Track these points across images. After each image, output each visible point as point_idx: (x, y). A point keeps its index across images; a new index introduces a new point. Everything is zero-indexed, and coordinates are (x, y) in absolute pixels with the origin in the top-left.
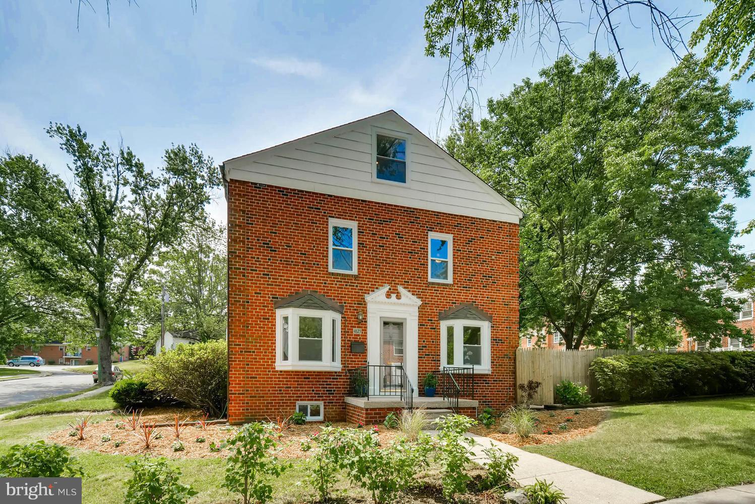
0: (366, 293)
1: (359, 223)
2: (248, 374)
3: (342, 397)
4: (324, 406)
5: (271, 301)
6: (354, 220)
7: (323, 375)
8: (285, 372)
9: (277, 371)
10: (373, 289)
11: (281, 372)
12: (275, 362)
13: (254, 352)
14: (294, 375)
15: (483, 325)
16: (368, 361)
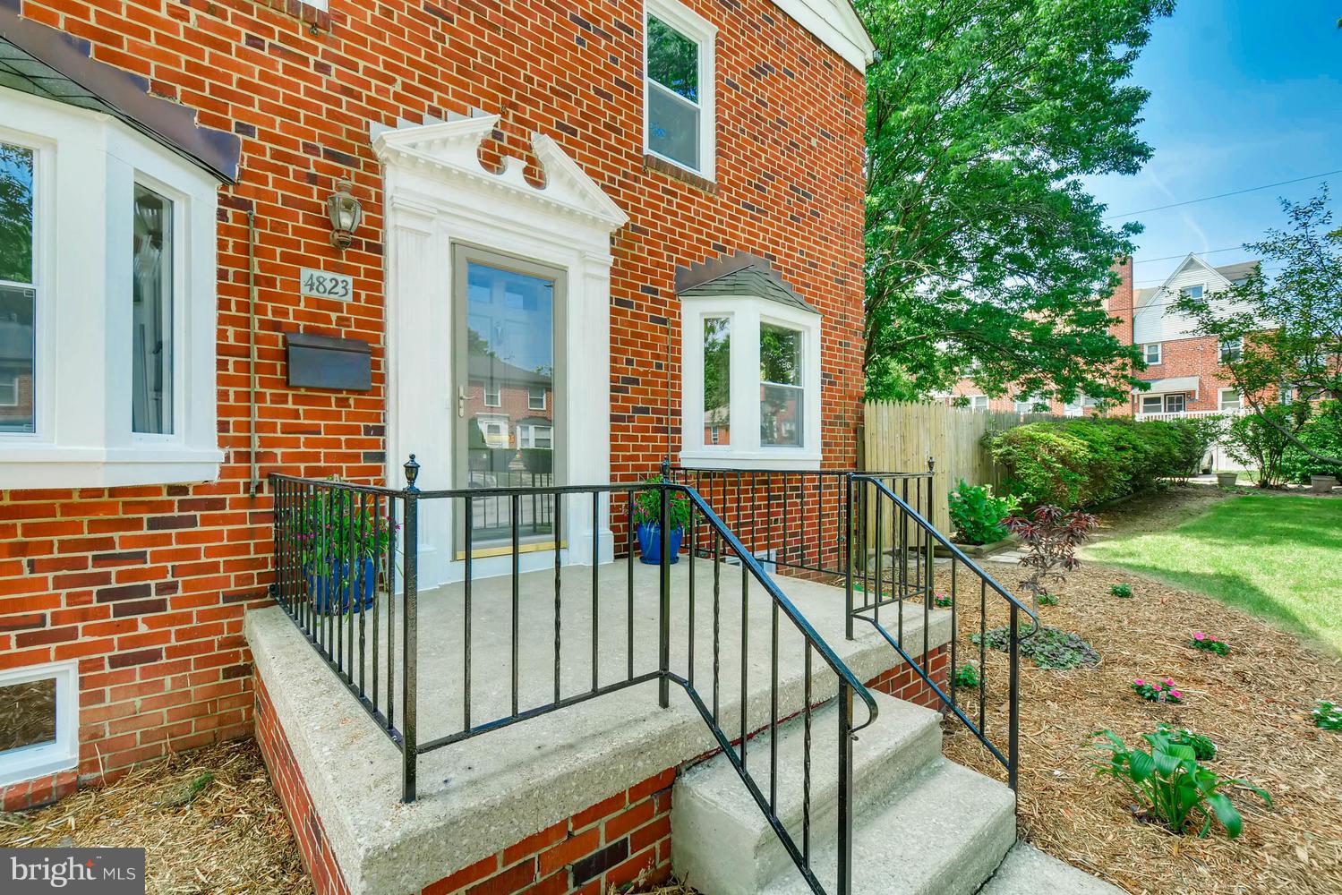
4: (82, 683)
10: (415, 108)
15: (809, 327)
16: (390, 431)
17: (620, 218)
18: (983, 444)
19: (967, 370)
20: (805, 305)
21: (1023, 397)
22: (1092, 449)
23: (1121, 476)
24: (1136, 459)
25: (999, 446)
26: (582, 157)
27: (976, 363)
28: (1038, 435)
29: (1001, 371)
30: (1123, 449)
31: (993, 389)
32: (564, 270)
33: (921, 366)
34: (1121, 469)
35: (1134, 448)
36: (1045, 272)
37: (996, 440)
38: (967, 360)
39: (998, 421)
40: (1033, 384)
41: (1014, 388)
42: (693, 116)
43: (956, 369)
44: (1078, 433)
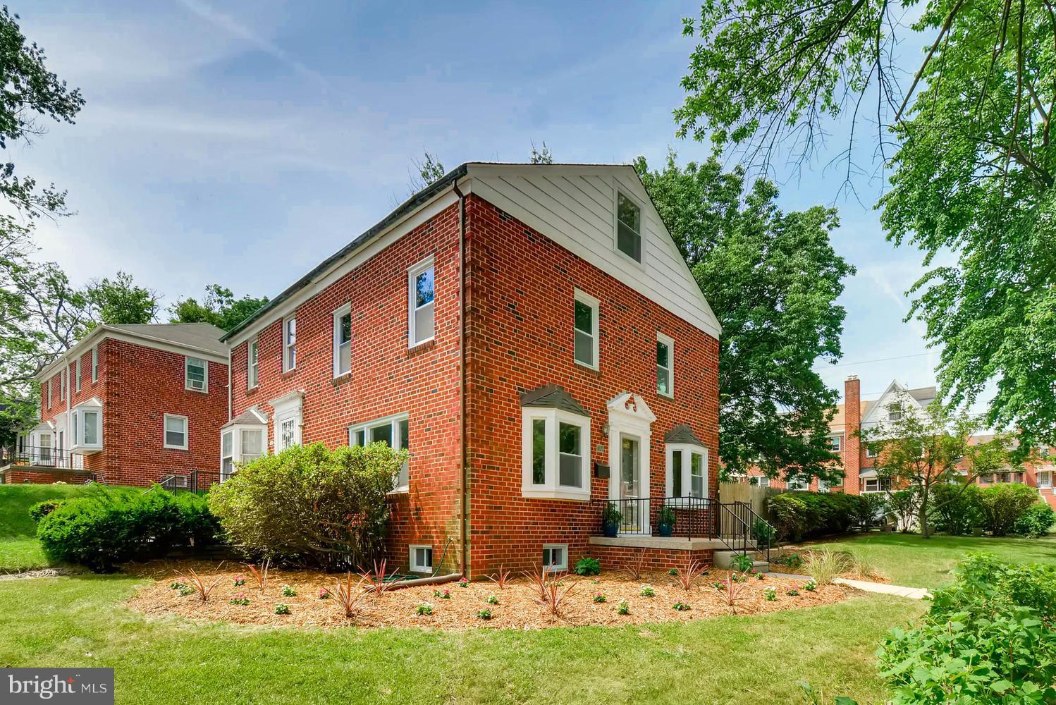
0: (607, 398)
1: (601, 304)
2: (491, 502)
3: (587, 537)
4: (569, 549)
5: (517, 393)
6: (597, 297)
7: (570, 507)
8: (532, 500)
9: (523, 499)
10: (613, 394)
11: (528, 500)
12: (520, 486)
13: (498, 469)
14: (542, 506)
15: (704, 452)
16: (610, 490)
17: (654, 419)
18: (764, 503)
19: (756, 461)
20: (704, 445)
21: (787, 479)
22: (808, 505)
23: (821, 518)
24: (829, 512)
25: (771, 504)
26: (642, 394)
27: (761, 457)
28: (786, 499)
29: (775, 463)
30: (824, 506)
31: (771, 474)
32: (640, 437)
33: (730, 458)
34: (822, 516)
35: (829, 506)
36: (799, 403)
37: (770, 501)
38: (756, 454)
39: (772, 492)
40: (793, 472)
41: (782, 473)
42: (666, 373)
43: (750, 460)
44: (803, 498)
